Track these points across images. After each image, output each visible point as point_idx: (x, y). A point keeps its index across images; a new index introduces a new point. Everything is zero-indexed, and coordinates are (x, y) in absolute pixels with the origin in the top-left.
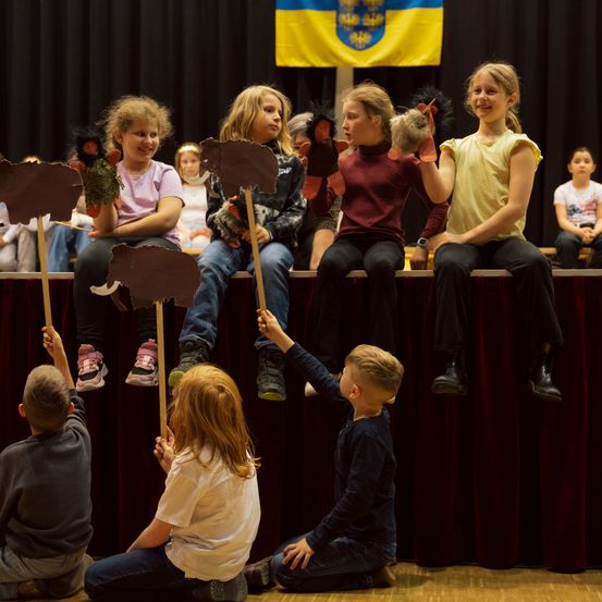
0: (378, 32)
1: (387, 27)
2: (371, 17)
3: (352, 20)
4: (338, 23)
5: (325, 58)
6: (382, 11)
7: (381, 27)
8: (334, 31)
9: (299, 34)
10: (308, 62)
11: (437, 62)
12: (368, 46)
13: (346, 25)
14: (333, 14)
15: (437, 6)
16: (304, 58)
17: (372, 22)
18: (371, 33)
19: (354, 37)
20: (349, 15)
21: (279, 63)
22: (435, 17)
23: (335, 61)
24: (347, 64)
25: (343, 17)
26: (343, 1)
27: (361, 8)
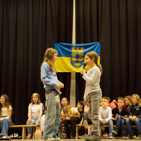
0: (82, 63)
2: (80, 59)
3: (75, 60)
4: (71, 60)
5: (68, 70)
6: (83, 57)
7: (83, 61)
8: (70, 62)
10: (63, 71)
12: (79, 67)
13: (73, 61)
14: (70, 58)
16: (62, 70)
17: (81, 60)
18: (80, 63)
19: (76, 64)
20: (74, 58)
23: (70, 71)
24: (74, 72)
25: (72, 59)
26: (72, 54)
27: (77, 56)
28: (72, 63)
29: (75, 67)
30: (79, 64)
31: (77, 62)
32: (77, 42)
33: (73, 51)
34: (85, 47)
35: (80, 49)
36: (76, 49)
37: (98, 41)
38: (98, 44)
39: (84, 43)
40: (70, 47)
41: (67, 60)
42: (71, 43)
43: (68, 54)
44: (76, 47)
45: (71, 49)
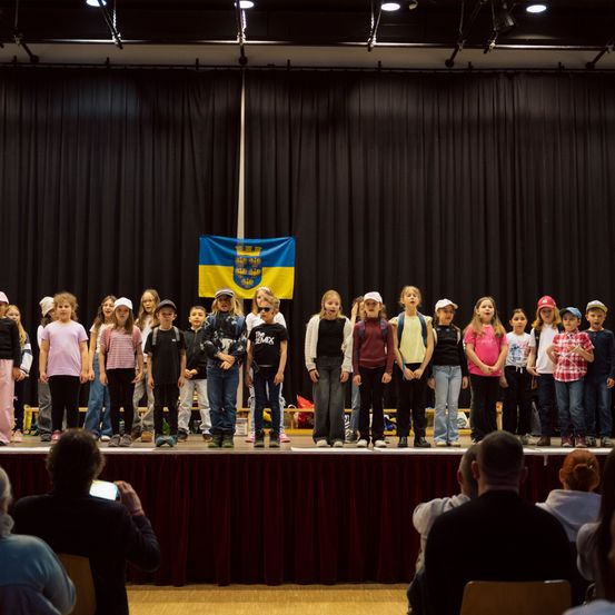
0: (257, 280)
1: (263, 277)
2: (253, 271)
3: (242, 272)
4: (234, 273)
6: (260, 267)
7: (260, 276)
8: (232, 278)
9: (212, 280)
11: (291, 298)
12: (251, 287)
13: (239, 275)
14: (232, 268)
15: (291, 266)
17: (254, 273)
18: (254, 280)
19: (244, 281)
20: (241, 269)
21: (200, 295)
22: (290, 271)
25: (237, 270)
26: (238, 261)
27: (248, 265)
28: (237, 279)
29: (243, 287)
30: (250, 282)
31: (246, 276)
32: (248, 235)
33: (240, 253)
34: (265, 247)
35: (253, 250)
36: (244, 250)
37: (290, 235)
38: (292, 241)
39: (262, 238)
40: (233, 246)
41: (225, 272)
42: (236, 237)
43: (229, 260)
44: (245, 244)
45: (235, 250)
